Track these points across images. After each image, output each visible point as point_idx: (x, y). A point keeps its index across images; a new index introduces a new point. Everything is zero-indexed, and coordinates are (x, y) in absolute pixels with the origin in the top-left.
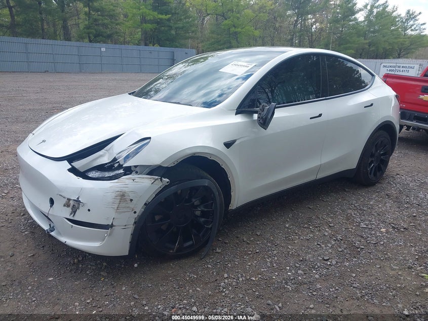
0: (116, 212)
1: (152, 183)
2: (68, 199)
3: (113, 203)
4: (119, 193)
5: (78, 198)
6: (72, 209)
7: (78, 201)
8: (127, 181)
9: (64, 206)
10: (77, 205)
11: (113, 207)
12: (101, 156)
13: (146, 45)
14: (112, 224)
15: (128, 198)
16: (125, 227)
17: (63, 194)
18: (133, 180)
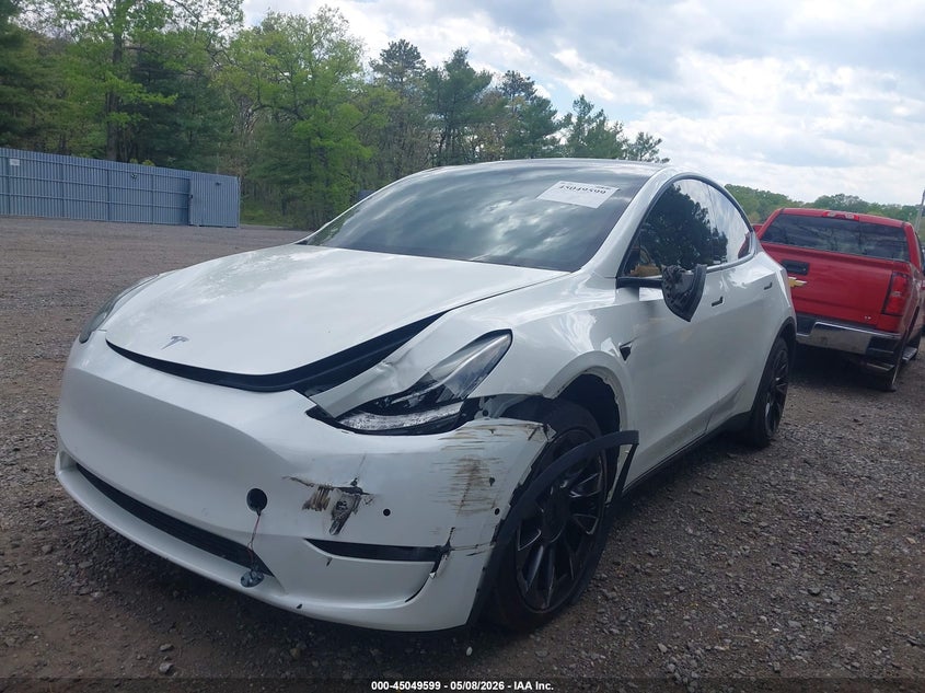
0: (460, 512)
1: (530, 438)
2: (321, 488)
3: (453, 489)
4: (465, 463)
5: (354, 483)
6: (333, 514)
7: (354, 491)
8: (481, 434)
9: (307, 506)
10: (349, 503)
11: (452, 499)
12: (380, 377)
13: (119, 159)
14: (448, 543)
15: (485, 475)
16: (473, 551)
17: (302, 476)
18: (492, 431)
